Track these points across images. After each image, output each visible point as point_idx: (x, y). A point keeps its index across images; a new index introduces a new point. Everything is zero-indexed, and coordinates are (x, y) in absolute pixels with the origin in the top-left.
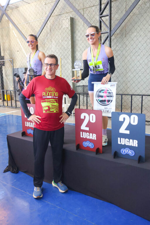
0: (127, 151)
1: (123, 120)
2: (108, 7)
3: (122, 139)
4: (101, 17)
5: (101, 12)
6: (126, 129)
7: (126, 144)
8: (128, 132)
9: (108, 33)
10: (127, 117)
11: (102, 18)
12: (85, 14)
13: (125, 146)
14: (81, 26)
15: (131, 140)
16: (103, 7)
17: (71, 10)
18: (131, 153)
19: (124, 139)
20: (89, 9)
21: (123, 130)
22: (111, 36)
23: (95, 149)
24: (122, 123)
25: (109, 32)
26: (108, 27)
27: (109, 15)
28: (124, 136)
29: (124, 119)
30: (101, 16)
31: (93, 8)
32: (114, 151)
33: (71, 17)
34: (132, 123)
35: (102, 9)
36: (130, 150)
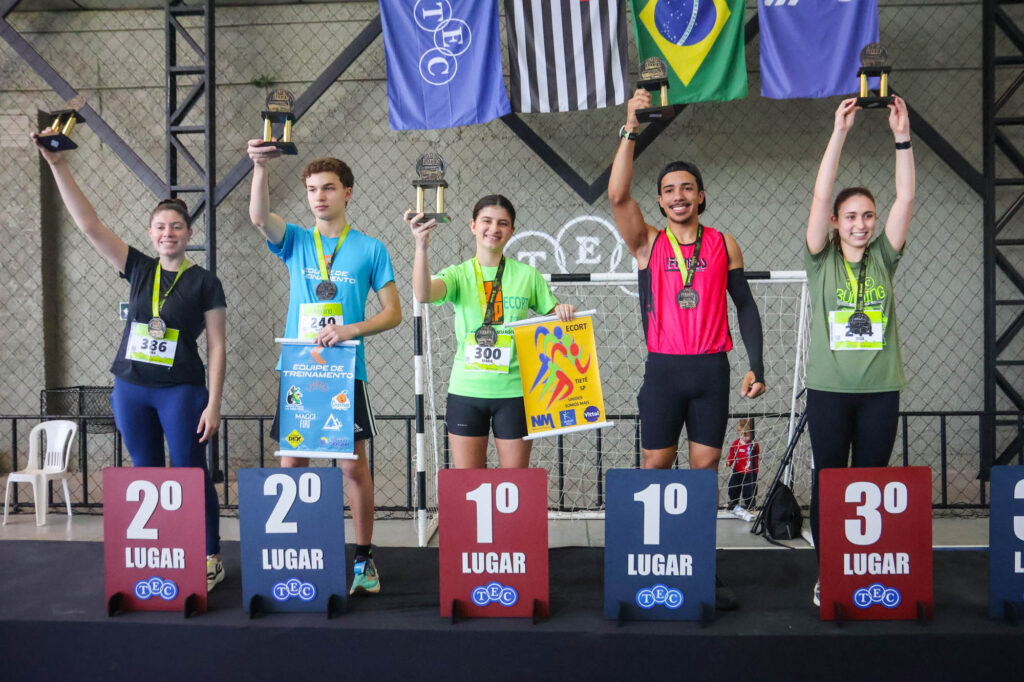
0: (292, 586)
2: (202, 102)
4: (174, 134)
5: (176, 114)
7: (289, 567)
9: (203, 191)
10: (286, 480)
11: (179, 136)
12: (105, 111)
15: (303, 553)
16: (182, 97)
17: (44, 85)
18: (305, 592)
19: (281, 551)
20: (123, 95)
22: (216, 203)
25: (207, 188)
26: (204, 173)
27: (207, 131)
29: (280, 487)
30: (174, 128)
31: (141, 94)
32: (252, 596)
33: (41, 109)
34: (304, 498)
35: (178, 106)
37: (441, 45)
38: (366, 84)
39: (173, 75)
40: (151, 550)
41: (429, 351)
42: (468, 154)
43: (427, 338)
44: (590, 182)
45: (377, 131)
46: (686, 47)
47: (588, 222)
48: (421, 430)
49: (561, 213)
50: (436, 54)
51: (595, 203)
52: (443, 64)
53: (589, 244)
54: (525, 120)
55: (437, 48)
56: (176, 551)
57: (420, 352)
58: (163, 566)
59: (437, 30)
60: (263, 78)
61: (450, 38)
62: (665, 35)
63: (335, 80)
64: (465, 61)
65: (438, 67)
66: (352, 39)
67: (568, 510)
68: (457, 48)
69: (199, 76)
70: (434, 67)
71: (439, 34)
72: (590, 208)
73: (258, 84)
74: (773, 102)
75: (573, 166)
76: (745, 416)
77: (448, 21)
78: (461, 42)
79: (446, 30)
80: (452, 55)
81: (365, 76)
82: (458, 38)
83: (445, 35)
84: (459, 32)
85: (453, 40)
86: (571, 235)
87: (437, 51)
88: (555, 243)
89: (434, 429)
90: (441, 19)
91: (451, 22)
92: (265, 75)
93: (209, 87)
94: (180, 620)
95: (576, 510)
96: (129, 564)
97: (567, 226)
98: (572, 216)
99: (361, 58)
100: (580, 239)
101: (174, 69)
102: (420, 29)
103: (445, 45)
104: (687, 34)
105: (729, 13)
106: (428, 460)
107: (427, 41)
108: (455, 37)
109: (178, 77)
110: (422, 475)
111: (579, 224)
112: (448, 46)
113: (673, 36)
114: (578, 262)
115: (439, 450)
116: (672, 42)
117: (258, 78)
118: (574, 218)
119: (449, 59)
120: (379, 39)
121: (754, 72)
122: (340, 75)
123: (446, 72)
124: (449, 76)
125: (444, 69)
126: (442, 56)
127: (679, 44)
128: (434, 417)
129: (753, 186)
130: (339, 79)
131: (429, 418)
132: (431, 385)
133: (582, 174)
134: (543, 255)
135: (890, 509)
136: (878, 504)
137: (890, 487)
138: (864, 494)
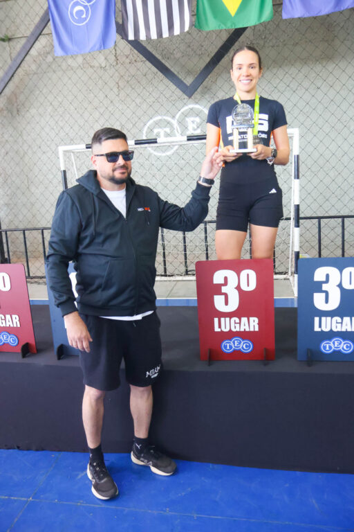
50: (78, 4)
51: (197, 95)
52: (81, 11)
53: (193, 122)
54: (143, 44)
64: (94, 8)
65: (79, 13)
70: (77, 12)
72: (191, 100)
73: (3, 40)
80: (87, 4)
86: (186, 115)
87: (78, 2)
88: (175, 122)
92: (7, 34)
97: (182, 110)
100: (187, 119)
117: (3, 35)
119: (85, 7)
123: (84, 16)
125: (83, 14)
126: (81, 5)
130: (43, 32)
134: (168, 130)
135: (244, 287)
136: (236, 285)
137: (244, 273)
138: (226, 279)
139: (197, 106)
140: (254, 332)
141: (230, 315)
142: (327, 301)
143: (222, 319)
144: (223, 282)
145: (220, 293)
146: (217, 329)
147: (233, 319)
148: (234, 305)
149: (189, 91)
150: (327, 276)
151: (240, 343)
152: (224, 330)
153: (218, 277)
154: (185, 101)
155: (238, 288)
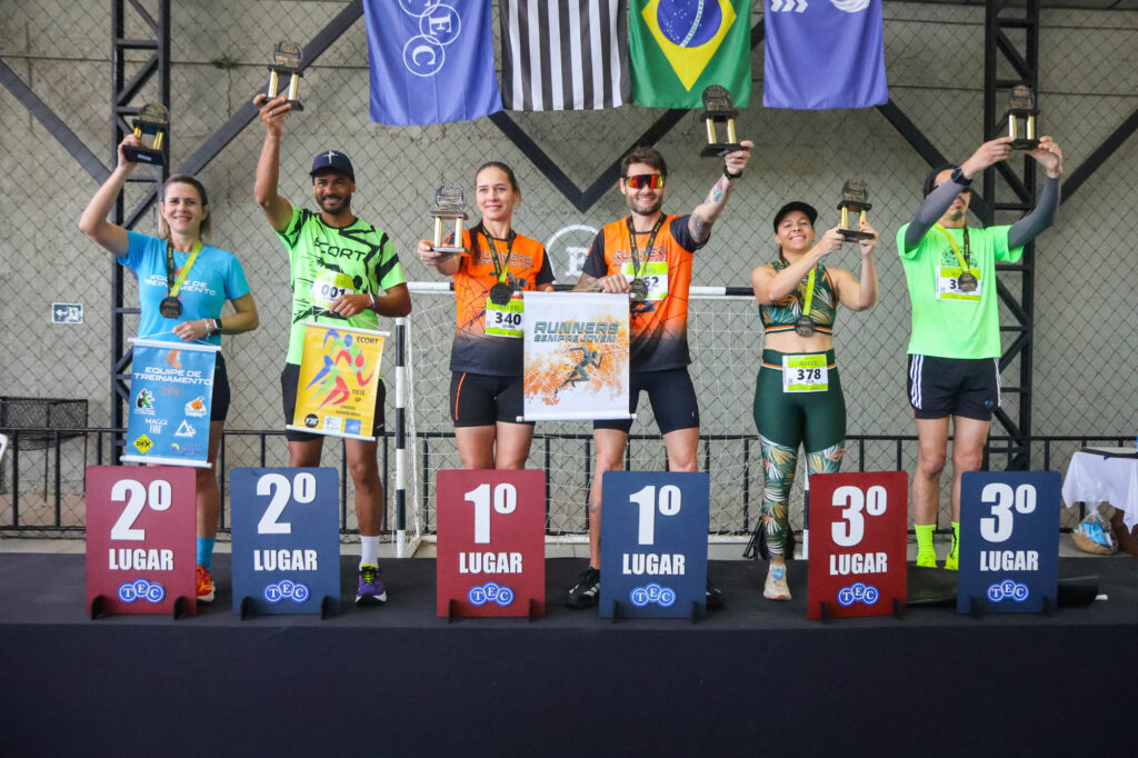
0: (285, 588)
1: (267, 492)
3: (266, 553)
4: (121, 115)
5: (124, 93)
6: (280, 520)
7: (282, 568)
8: (286, 528)
9: (154, 181)
10: (281, 481)
11: (126, 117)
13: (277, 576)
14: (20, 132)
15: (297, 553)
16: (130, 73)
18: (297, 593)
19: (274, 552)
21: (269, 524)
23: (171, 604)
24: (267, 500)
28: (275, 542)
29: (273, 487)
30: (122, 109)
31: (84, 68)
32: (243, 597)
34: (299, 498)
35: (126, 84)
36: (295, 583)
37: (427, 32)
38: (342, 72)
39: (120, 49)
40: (137, 552)
41: (410, 363)
42: (453, 154)
43: (409, 349)
44: (583, 189)
45: (353, 124)
46: (688, 49)
47: (580, 231)
48: (402, 445)
49: (552, 221)
50: (421, 42)
51: (589, 212)
52: (428, 54)
53: (580, 255)
55: (423, 35)
56: (164, 552)
57: (402, 364)
58: (150, 568)
59: (423, 15)
60: (225, 59)
61: (438, 25)
62: (667, 35)
63: (308, 65)
64: (453, 52)
65: (424, 57)
66: (328, 21)
67: (554, 534)
68: (444, 37)
69: (152, 52)
70: (419, 55)
71: (426, 21)
72: (583, 217)
73: (218, 64)
74: (776, 111)
75: (566, 171)
76: (739, 437)
77: (436, 6)
78: (450, 31)
79: (433, 16)
80: (439, 43)
81: (341, 62)
82: (446, 25)
83: (432, 21)
84: (447, 19)
85: (441, 28)
86: (563, 244)
87: (422, 38)
89: (414, 447)
90: (428, 4)
91: (439, 8)
92: (228, 55)
93: (162, 65)
94: (169, 621)
95: (563, 533)
96: (113, 566)
97: (559, 234)
98: (564, 224)
99: (337, 43)
101: (120, 42)
102: (404, 12)
103: (432, 32)
104: (691, 34)
105: (735, 16)
106: (407, 479)
107: (412, 27)
108: (444, 25)
109: (125, 51)
110: (402, 494)
111: (573, 233)
112: (435, 33)
113: (676, 36)
114: (568, 274)
115: (418, 469)
116: (675, 42)
117: (219, 56)
118: (566, 226)
119: (436, 48)
120: (359, 22)
121: (758, 80)
122: (312, 61)
123: (432, 62)
124: (435, 67)
125: (430, 59)
126: (428, 44)
127: (682, 45)
128: (414, 434)
129: (754, 200)
130: (313, 64)
131: (409, 435)
132: (411, 399)
133: (575, 180)
135: (872, 511)
136: (861, 507)
137: (872, 490)
138: (849, 498)
139: (583, 228)
140: (882, 573)
141: (851, 550)
142: (996, 530)
143: (841, 557)
144: (844, 503)
145: (840, 519)
146: (833, 572)
147: (855, 556)
148: (857, 536)
149: (583, 201)
150: (998, 495)
151: (862, 591)
152: (843, 572)
153: (839, 497)
154: (566, 216)
155: (864, 511)
